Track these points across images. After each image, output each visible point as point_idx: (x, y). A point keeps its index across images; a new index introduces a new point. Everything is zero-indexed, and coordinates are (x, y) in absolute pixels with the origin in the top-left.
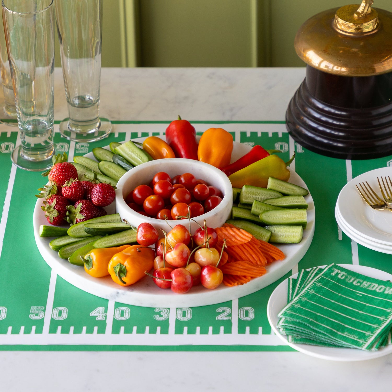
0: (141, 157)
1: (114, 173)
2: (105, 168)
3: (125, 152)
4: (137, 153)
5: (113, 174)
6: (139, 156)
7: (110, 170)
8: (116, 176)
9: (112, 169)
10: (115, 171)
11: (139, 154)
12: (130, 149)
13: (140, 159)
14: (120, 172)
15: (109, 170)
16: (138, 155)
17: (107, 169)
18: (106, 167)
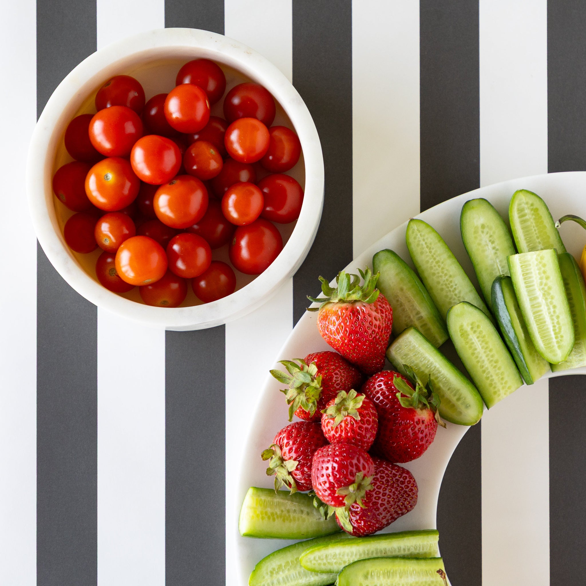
0: (560, 328)
1: (478, 350)
2: (462, 326)
3: (529, 285)
4: (554, 307)
5: (473, 354)
6: (556, 321)
7: (471, 340)
8: (478, 362)
9: (478, 337)
10: (482, 348)
11: (557, 314)
12: (544, 281)
13: (554, 330)
14: (491, 354)
15: (471, 337)
16: (554, 312)
17: (466, 332)
18: (465, 324)
